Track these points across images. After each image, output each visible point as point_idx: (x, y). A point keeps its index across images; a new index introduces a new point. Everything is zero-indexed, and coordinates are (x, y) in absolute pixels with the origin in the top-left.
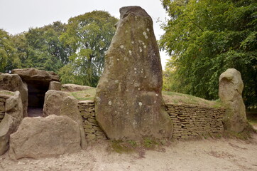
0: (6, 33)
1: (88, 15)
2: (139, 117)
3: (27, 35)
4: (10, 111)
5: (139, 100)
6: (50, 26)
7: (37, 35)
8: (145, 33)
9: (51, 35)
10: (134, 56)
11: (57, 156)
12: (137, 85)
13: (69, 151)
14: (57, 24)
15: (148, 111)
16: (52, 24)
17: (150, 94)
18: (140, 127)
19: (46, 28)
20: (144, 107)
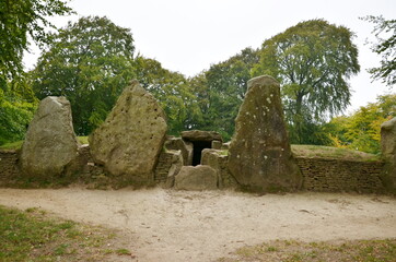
0: (182, 76)
1: (291, 30)
2: (265, 168)
3: (207, 75)
4: (175, 163)
5: (264, 154)
6: (237, 57)
7: (221, 73)
8: (268, 99)
9: (240, 69)
10: (258, 119)
11: (201, 191)
12: (261, 142)
13: (209, 188)
14: (247, 51)
15: (274, 163)
16: (240, 53)
17: (276, 148)
18: (266, 176)
19: (232, 60)
20: (269, 160)
